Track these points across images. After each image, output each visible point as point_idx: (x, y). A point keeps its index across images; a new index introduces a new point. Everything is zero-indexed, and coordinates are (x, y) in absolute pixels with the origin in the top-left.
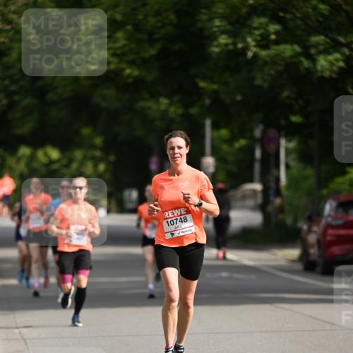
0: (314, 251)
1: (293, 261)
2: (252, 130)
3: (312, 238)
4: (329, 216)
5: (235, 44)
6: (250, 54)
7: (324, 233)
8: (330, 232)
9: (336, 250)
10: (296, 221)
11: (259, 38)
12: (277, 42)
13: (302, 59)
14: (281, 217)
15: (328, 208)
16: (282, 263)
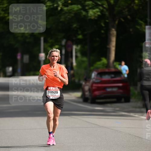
0: (87, 93)
1: (78, 98)
2: (61, 42)
3: (87, 88)
4: (94, 78)
5: (53, 5)
6: (59, 8)
7: (92, 86)
8: (94, 85)
9: (97, 93)
10: (79, 80)
11: (63, 2)
12: (71, 4)
13: (82, 11)
14: (73, 79)
15: (94, 75)
16: (74, 98)
